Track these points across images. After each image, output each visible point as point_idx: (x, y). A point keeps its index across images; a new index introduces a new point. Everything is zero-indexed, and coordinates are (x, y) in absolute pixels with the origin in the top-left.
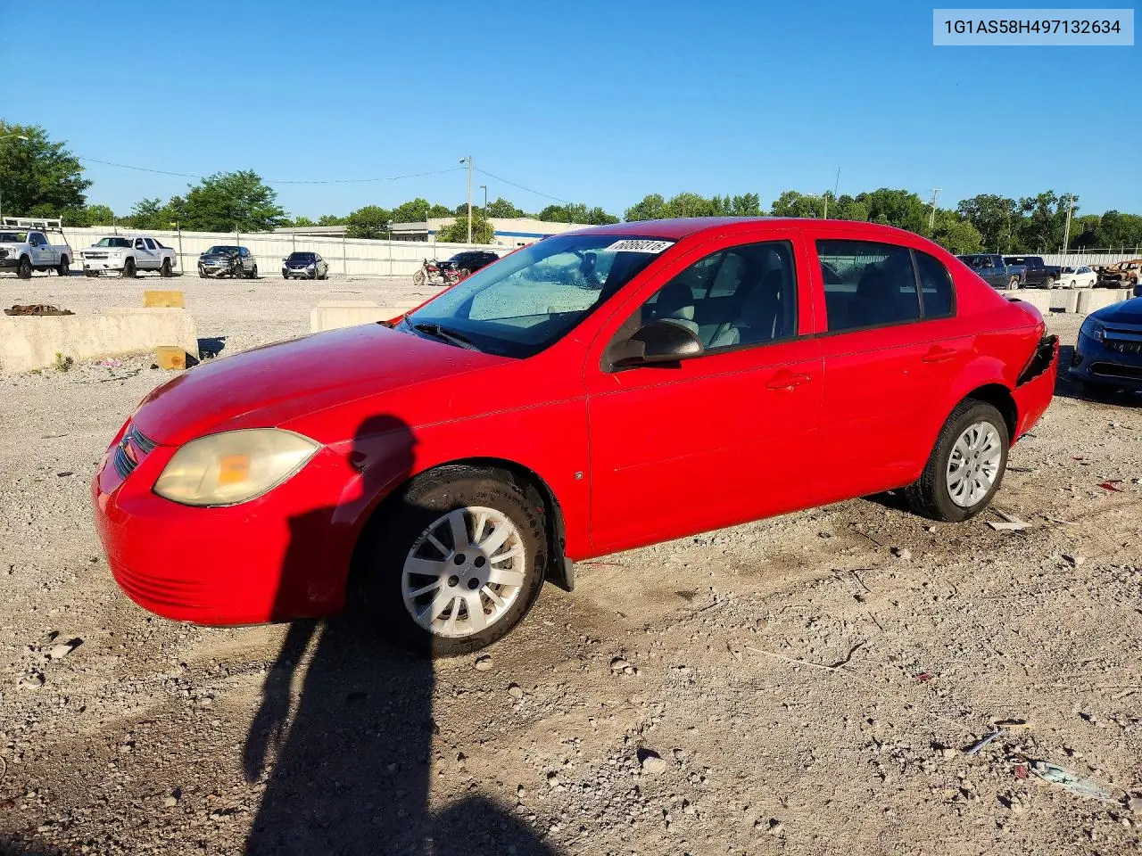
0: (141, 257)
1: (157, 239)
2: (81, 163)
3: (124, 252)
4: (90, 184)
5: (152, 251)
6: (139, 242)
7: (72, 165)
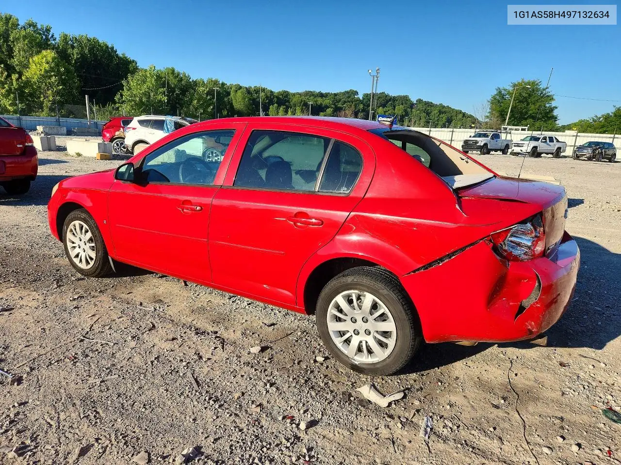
0: (542, 146)
1: (556, 137)
2: (554, 97)
3: (533, 144)
4: (556, 108)
5: (551, 143)
6: (545, 138)
7: (550, 98)
